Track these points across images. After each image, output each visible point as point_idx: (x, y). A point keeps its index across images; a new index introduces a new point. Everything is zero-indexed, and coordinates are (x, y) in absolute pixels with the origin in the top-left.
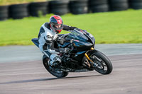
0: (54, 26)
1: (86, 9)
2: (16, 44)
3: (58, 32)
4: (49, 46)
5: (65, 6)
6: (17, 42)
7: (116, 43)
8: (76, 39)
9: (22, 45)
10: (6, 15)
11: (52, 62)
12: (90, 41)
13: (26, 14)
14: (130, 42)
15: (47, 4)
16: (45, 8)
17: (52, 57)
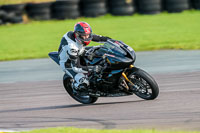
0: (80, 36)
2: (172, 48)
3: (85, 44)
4: (73, 62)
6: (174, 45)
8: (109, 53)
9: (181, 49)
10: (158, 7)
11: (76, 85)
12: (128, 56)
17: (77, 77)
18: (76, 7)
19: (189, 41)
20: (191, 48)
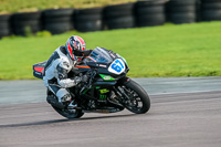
1: (99, 23)
5: (67, 18)
7: (146, 76)
14: (168, 75)
15: (38, 16)
16: (35, 22)
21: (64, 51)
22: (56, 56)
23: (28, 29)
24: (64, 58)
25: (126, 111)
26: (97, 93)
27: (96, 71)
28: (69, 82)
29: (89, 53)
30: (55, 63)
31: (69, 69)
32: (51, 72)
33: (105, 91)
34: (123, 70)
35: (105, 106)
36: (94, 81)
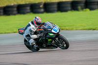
6: (63, 28)
13: (70, 8)
18: (15, 9)
19: (71, 26)
20: (72, 29)
21: (32, 23)
22: (29, 25)
23: (79, 7)
24: (32, 26)
25: (58, 48)
26: (47, 41)
27: (47, 32)
28: (35, 36)
29: (44, 24)
30: (29, 28)
31: (35, 31)
32: (27, 32)
33: (50, 40)
34: (58, 31)
35: (50, 46)
36: (46, 36)
